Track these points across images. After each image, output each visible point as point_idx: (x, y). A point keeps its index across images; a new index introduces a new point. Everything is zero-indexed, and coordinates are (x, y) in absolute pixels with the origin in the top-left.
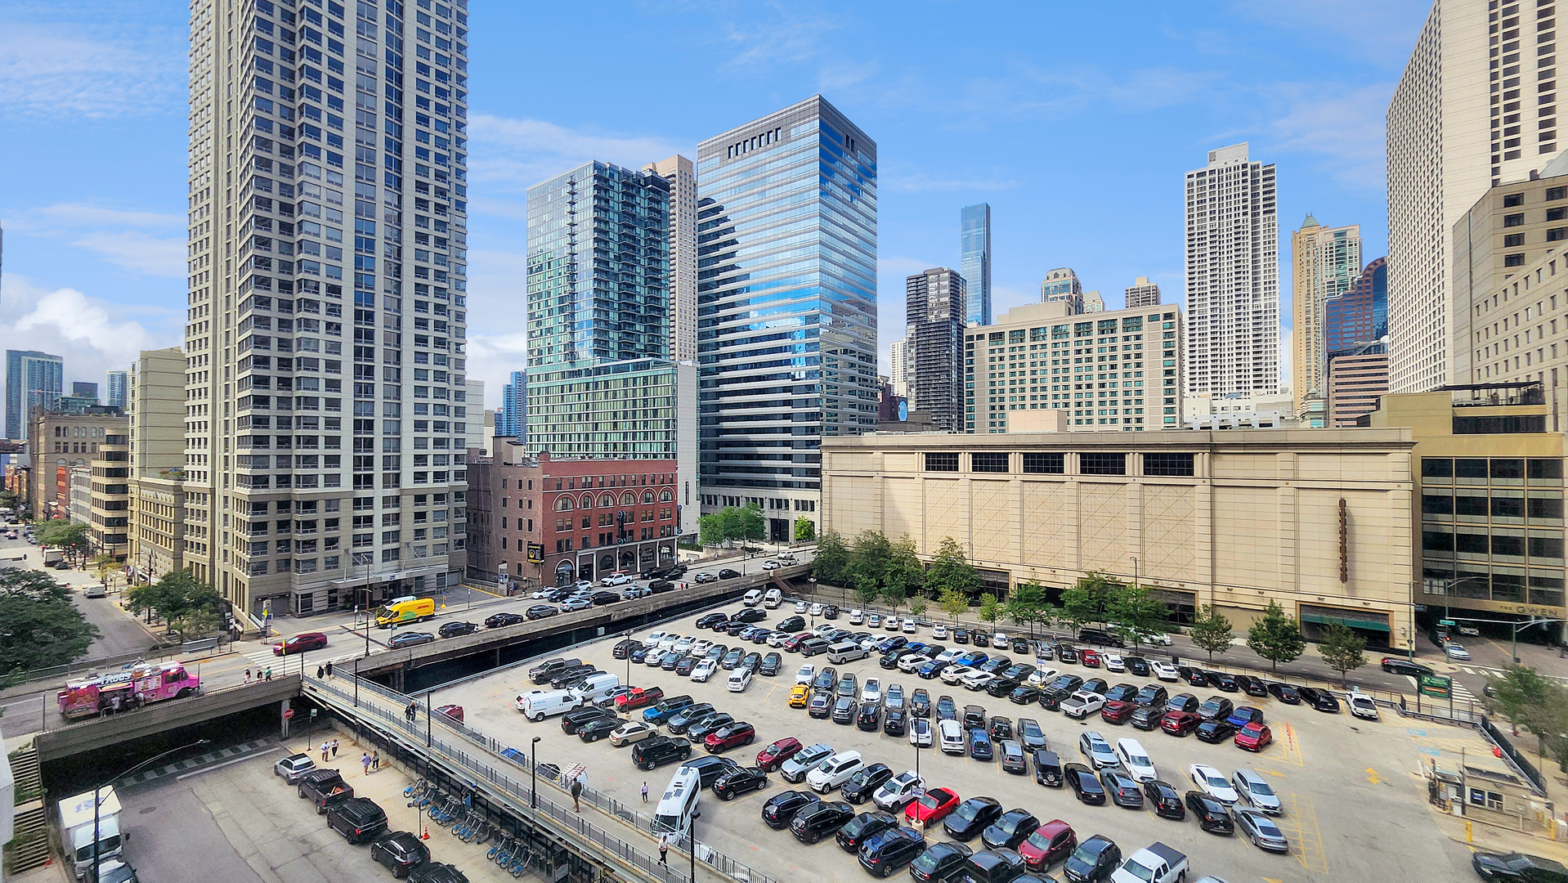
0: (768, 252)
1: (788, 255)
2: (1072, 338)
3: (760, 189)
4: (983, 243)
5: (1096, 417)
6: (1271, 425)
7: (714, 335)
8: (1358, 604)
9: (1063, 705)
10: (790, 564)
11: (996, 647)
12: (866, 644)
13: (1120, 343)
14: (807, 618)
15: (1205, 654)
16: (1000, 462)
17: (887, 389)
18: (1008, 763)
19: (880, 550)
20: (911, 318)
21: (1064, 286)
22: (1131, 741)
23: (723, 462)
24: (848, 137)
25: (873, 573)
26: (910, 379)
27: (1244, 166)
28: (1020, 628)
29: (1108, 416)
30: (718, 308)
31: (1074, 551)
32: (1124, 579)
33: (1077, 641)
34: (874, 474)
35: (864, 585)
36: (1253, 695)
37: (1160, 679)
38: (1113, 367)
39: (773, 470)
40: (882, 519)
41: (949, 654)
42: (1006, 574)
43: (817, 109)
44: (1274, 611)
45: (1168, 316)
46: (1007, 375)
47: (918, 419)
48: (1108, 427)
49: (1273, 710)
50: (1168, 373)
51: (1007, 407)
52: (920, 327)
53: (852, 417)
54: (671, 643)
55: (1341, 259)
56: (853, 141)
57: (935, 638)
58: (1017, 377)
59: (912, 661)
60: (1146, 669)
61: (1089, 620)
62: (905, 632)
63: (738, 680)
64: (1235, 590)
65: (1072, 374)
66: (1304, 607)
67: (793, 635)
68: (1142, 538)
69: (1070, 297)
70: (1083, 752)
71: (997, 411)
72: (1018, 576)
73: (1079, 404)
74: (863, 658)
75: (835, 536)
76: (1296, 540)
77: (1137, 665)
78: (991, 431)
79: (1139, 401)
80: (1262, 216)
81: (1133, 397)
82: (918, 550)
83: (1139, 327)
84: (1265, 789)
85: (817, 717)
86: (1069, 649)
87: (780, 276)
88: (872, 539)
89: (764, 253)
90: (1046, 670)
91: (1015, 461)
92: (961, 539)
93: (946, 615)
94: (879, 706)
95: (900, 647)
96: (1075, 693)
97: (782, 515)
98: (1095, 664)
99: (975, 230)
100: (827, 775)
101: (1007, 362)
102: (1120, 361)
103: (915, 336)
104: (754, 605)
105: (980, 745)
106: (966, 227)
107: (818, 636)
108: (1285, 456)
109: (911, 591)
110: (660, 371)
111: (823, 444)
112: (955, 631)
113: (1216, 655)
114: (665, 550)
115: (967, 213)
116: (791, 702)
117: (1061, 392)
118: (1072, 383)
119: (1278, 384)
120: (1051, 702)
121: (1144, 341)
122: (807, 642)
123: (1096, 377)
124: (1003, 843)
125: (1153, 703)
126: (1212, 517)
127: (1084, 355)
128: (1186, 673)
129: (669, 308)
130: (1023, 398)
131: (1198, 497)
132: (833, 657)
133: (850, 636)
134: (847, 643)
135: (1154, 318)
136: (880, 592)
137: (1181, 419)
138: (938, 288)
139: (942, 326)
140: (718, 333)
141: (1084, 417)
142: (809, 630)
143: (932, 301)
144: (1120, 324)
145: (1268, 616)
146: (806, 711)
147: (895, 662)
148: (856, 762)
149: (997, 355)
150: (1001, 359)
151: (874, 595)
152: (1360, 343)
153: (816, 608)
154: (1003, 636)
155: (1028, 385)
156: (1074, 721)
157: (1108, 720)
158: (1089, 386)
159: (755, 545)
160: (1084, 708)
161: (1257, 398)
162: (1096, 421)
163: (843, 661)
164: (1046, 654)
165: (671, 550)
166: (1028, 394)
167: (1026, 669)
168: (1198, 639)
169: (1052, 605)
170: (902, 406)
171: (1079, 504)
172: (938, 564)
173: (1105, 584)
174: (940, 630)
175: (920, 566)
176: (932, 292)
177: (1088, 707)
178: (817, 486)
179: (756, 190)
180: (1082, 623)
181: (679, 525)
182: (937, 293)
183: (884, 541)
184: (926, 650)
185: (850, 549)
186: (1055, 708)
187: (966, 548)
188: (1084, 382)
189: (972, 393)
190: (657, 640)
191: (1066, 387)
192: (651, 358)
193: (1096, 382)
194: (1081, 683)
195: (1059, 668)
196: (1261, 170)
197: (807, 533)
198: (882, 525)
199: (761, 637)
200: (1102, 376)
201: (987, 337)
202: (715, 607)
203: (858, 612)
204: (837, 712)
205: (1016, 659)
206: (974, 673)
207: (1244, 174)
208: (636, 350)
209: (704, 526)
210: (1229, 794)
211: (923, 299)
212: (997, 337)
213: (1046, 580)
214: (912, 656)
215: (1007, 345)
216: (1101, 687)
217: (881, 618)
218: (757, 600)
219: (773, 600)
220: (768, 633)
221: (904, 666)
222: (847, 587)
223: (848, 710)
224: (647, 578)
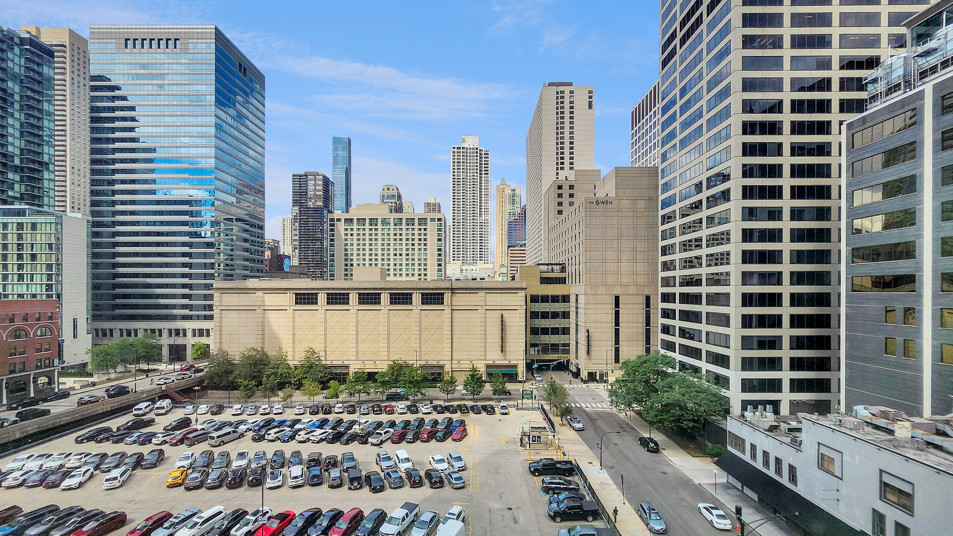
0: (167, 134)
1: (186, 140)
2: (392, 226)
3: (158, 82)
4: (346, 161)
5: (404, 272)
6: (484, 279)
7: (110, 194)
8: (507, 362)
9: (370, 440)
10: (183, 378)
11: (336, 413)
12: (242, 428)
13: (416, 232)
14: (193, 418)
15: (445, 396)
16: (344, 299)
17: (274, 249)
18: (332, 483)
19: (261, 361)
20: (295, 202)
21: (393, 196)
22: (402, 451)
23: (118, 301)
24: (240, 65)
25: (254, 377)
26: (294, 243)
27: (477, 149)
28: (353, 398)
29: (410, 272)
30: (115, 171)
31: (386, 349)
32: (411, 363)
33: (384, 401)
34: (256, 308)
35: (246, 386)
36: (463, 413)
37: (423, 414)
38: (413, 245)
39: (174, 307)
40: (263, 339)
41: (304, 423)
42: (347, 367)
43: (213, 36)
44: (474, 370)
45: (439, 220)
46: (355, 245)
47: (297, 270)
48: (410, 278)
49: (471, 419)
50: (439, 250)
51: (355, 265)
52: (302, 209)
53: (245, 268)
54: (39, 463)
55: (513, 202)
56: (245, 69)
57: (296, 414)
58: (361, 247)
59: (275, 433)
60: (417, 409)
61: (390, 388)
62: (276, 414)
63: (115, 478)
64: (461, 362)
65: (392, 247)
66: (488, 366)
67: (178, 432)
68: (388, 339)
69: (396, 203)
70: (377, 464)
71: (349, 267)
72: (354, 367)
73: (395, 265)
74: (239, 438)
75: (224, 354)
76: (485, 334)
77: (413, 409)
78: (345, 279)
79: (425, 265)
80: (483, 175)
81: (423, 262)
82: (290, 357)
83: (426, 224)
84: (459, 459)
85: (191, 490)
86: (379, 406)
87: (179, 155)
88: (254, 353)
89: (162, 134)
90: (363, 421)
91: (353, 297)
92: (318, 347)
93: (306, 398)
94: (245, 469)
95: (269, 425)
96: (377, 431)
97: (180, 341)
98: (391, 412)
99: (341, 152)
100: (193, 530)
101: (355, 237)
102: (416, 242)
103: (298, 215)
104: (144, 415)
105: (315, 476)
106: (335, 149)
107: (203, 429)
108: (482, 294)
109: (281, 386)
110: (39, 219)
111: (215, 286)
112: (310, 407)
113: (450, 396)
114: (43, 380)
115: (336, 141)
116: (168, 484)
117: (386, 257)
118: (392, 252)
119: (489, 259)
120: (363, 439)
121: (428, 232)
122: (190, 436)
123: (404, 250)
124: (320, 533)
125: (417, 427)
126: (452, 326)
127: (398, 237)
128: (435, 408)
129: (53, 164)
130: (364, 260)
131: (446, 316)
132: (213, 442)
133: (231, 424)
134: (227, 429)
135: (433, 220)
136: (258, 390)
137: (445, 275)
138: (315, 185)
139: (316, 210)
140: (114, 193)
141: (398, 272)
142: (194, 426)
143: (311, 193)
144: (416, 221)
145: (471, 373)
146: (182, 488)
147: (264, 436)
148: (221, 512)
149: (349, 232)
150: (352, 235)
151: (254, 392)
152: (519, 242)
153: (203, 408)
154: (341, 405)
155: (367, 252)
156: (375, 447)
157: (394, 442)
158: (400, 255)
159: (151, 367)
160: (381, 438)
161: (480, 265)
162: (404, 275)
163: (222, 443)
164: (366, 411)
165: (50, 379)
166: (367, 257)
167: (352, 423)
168: (442, 390)
169: (371, 382)
170: (286, 261)
171: (389, 322)
172: (303, 366)
173: (401, 367)
174: (300, 409)
175: (290, 368)
176: (311, 186)
177: (384, 437)
178: (211, 318)
179: (154, 82)
180: (387, 390)
181: (60, 356)
182: (314, 188)
183: (264, 354)
184: (288, 423)
185: (237, 362)
186: (366, 442)
187: (322, 354)
188: (398, 252)
189: (333, 255)
190: (22, 463)
191: (389, 254)
192: (28, 207)
193: (404, 252)
194: (383, 424)
195: (373, 418)
196: (483, 152)
197: (204, 352)
198: (263, 343)
199: (147, 439)
200: (407, 250)
201: (343, 220)
202: (100, 423)
203: (239, 406)
204: (209, 481)
205: (346, 417)
206: (319, 431)
207: (477, 153)
208: (8, 196)
209: (95, 355)
210: (444, 466)
211: (304, 191)
212: (349, 221)
213: (370, 368)
214: (277, 430)
215: (355, 227)
216: (393, 424)
217: (257, 408)
218: (148, 410)
219: (163, 408)
220: (154, 435)
221: (270, 438)
222: (231, 390)
223: (219, 477)
224: (16, 408)
